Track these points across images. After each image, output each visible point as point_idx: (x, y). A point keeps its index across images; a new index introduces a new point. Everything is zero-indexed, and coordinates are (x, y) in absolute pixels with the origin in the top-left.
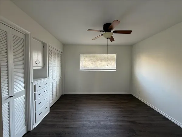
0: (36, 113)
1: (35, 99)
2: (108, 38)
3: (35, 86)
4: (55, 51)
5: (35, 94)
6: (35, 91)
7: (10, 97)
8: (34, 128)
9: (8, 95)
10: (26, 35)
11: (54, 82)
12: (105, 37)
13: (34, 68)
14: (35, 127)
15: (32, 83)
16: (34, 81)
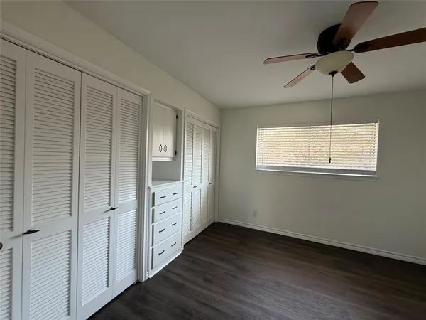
0: (153, 249)
1: (153, 222)
2: (333, 73)
3: (154, 194)
4: (201, 125)
5: (153, 210)
6: (153, 205)
7: (112, 209)
8: (149, 279)
9: (109, 204)
10: (143, 97)
11: (196, 193)
12: (324, 72)
13: (154, 159)
14: (150, 277)
15: (149, 188)
16: (153, 185)
